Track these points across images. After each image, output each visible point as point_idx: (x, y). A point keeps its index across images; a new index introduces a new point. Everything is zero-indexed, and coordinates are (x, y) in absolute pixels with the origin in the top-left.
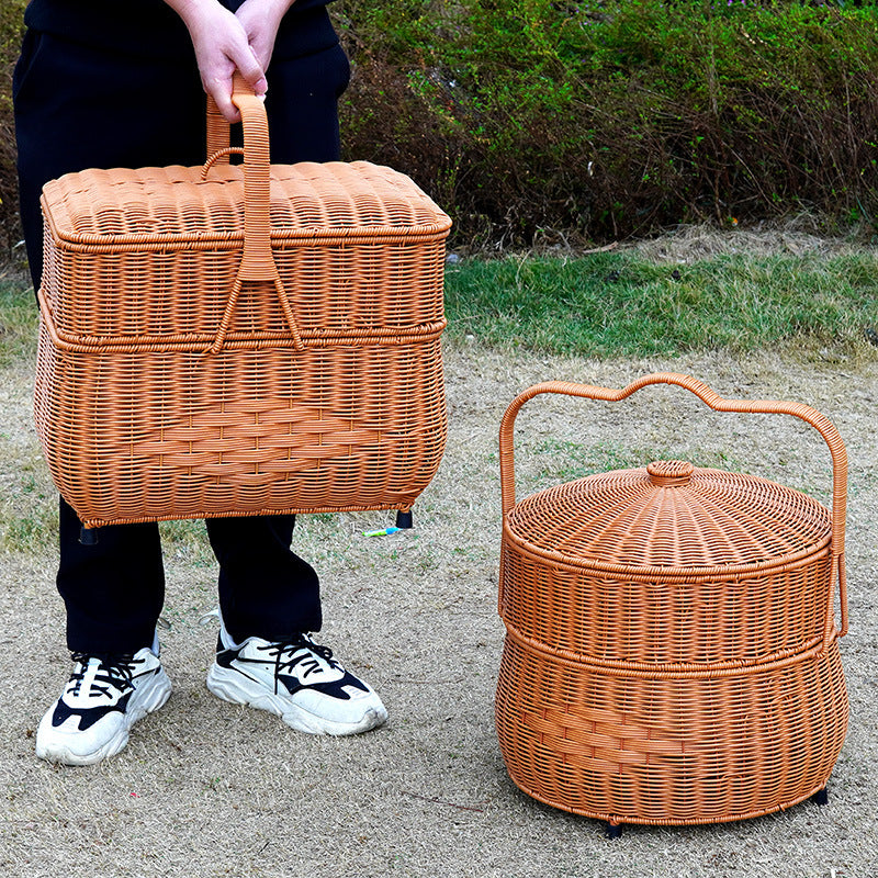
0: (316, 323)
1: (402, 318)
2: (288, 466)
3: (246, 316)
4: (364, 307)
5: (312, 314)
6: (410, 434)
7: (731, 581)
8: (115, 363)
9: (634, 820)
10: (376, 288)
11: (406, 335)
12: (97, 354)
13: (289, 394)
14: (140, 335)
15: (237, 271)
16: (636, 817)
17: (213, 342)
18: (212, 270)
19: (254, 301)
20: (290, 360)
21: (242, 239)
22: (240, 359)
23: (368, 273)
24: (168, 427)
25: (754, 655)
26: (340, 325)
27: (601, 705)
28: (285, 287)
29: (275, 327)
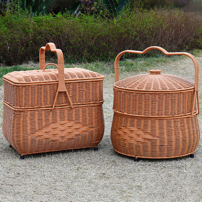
0: (75, 101)
1: (95, 99)
2: (70, 137)
3: (59, 100)
4: (86, 97)
5: (74, 99)
6: (98, 127)
7: (166, 94)
8: (29, 113)
9: (141, 157)
10: (89, 92)
11: (96, 103)
12: (24, 111)
13: (70, 119)
14: (35, 106)
15: (57, 89)
16: (142, 156)
17: (52, 107)
18: (51, 89)
19: (61, 97)
20: (70, 111)
21: (58, 81)
22: (58, 111)
23: (87, 89)
24: (42, 128)
25: (173, 114)
26: (81, 102)
27: (133, 126)
28: (68, 93)
29: (66, 103)
